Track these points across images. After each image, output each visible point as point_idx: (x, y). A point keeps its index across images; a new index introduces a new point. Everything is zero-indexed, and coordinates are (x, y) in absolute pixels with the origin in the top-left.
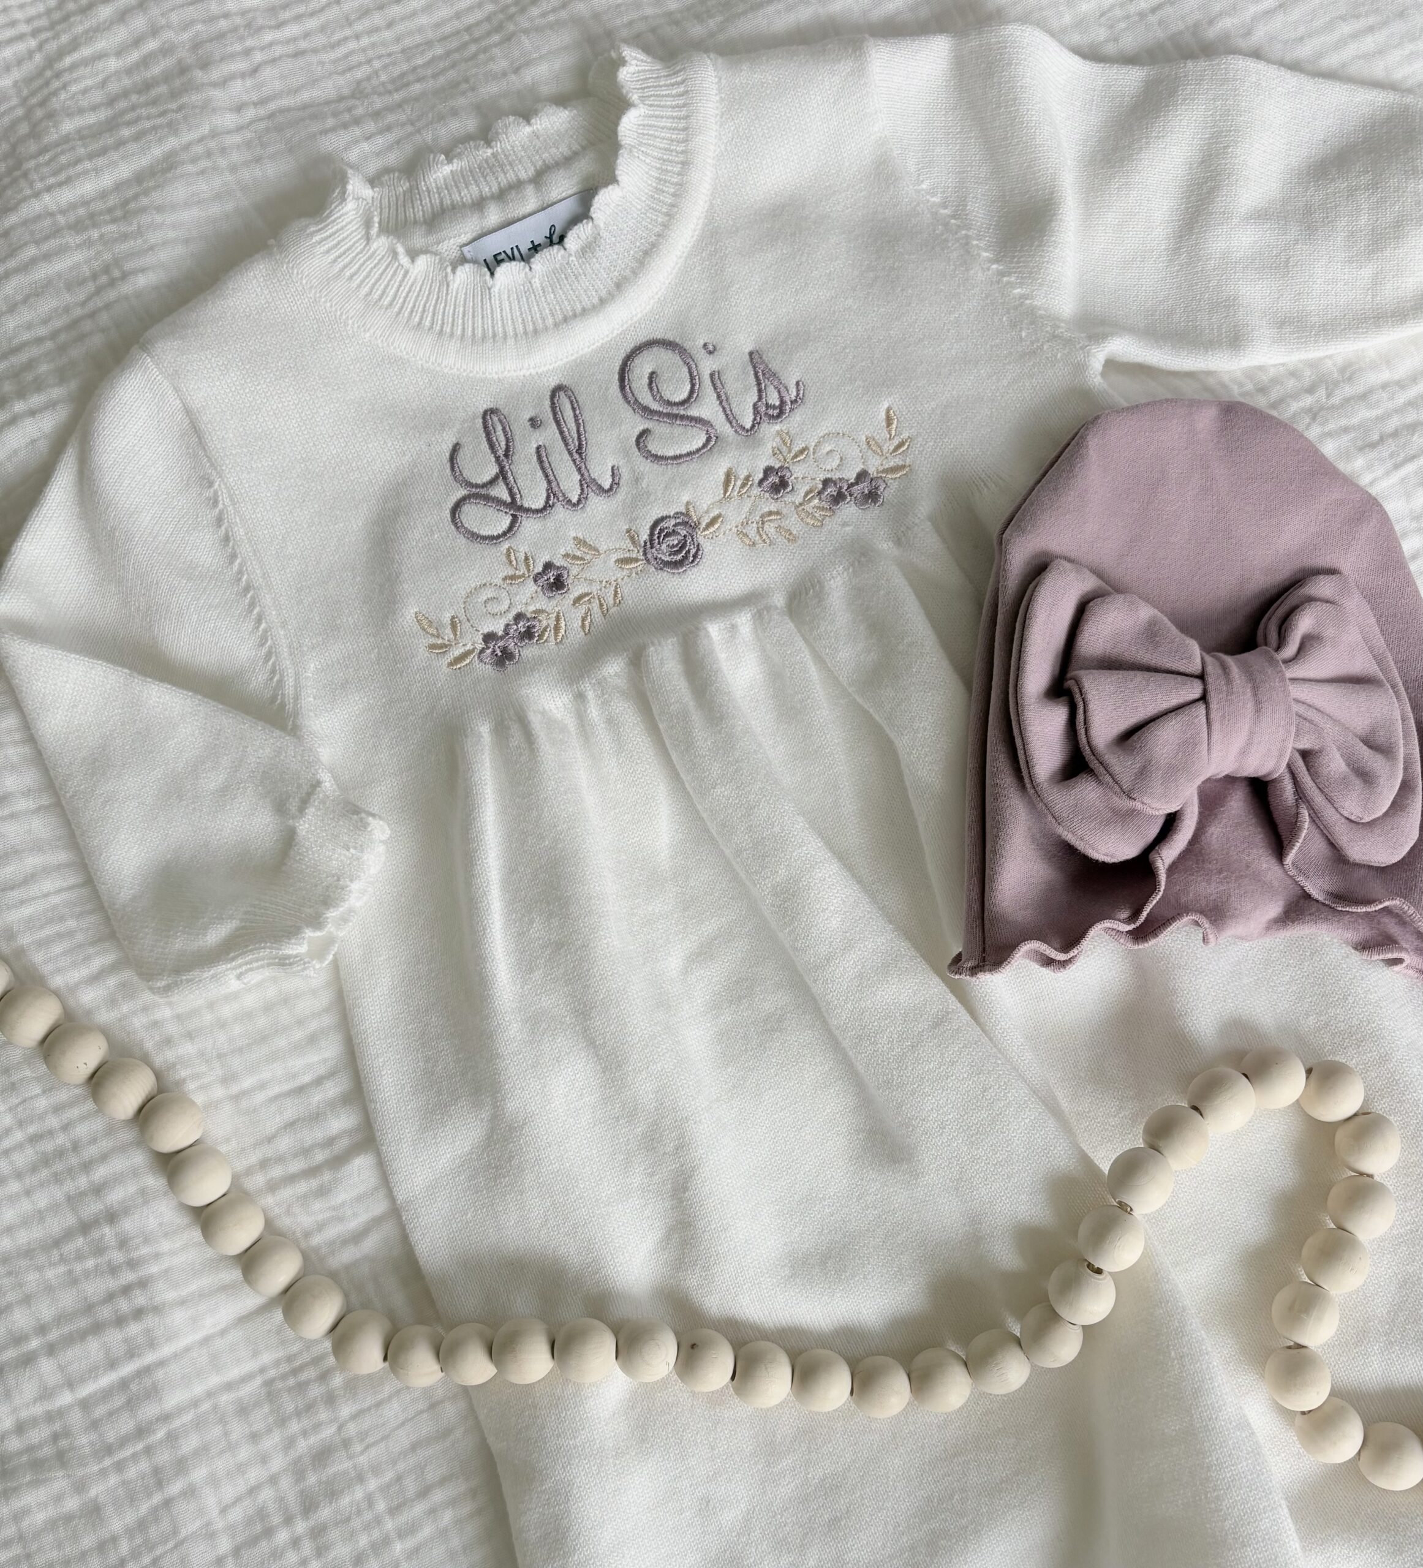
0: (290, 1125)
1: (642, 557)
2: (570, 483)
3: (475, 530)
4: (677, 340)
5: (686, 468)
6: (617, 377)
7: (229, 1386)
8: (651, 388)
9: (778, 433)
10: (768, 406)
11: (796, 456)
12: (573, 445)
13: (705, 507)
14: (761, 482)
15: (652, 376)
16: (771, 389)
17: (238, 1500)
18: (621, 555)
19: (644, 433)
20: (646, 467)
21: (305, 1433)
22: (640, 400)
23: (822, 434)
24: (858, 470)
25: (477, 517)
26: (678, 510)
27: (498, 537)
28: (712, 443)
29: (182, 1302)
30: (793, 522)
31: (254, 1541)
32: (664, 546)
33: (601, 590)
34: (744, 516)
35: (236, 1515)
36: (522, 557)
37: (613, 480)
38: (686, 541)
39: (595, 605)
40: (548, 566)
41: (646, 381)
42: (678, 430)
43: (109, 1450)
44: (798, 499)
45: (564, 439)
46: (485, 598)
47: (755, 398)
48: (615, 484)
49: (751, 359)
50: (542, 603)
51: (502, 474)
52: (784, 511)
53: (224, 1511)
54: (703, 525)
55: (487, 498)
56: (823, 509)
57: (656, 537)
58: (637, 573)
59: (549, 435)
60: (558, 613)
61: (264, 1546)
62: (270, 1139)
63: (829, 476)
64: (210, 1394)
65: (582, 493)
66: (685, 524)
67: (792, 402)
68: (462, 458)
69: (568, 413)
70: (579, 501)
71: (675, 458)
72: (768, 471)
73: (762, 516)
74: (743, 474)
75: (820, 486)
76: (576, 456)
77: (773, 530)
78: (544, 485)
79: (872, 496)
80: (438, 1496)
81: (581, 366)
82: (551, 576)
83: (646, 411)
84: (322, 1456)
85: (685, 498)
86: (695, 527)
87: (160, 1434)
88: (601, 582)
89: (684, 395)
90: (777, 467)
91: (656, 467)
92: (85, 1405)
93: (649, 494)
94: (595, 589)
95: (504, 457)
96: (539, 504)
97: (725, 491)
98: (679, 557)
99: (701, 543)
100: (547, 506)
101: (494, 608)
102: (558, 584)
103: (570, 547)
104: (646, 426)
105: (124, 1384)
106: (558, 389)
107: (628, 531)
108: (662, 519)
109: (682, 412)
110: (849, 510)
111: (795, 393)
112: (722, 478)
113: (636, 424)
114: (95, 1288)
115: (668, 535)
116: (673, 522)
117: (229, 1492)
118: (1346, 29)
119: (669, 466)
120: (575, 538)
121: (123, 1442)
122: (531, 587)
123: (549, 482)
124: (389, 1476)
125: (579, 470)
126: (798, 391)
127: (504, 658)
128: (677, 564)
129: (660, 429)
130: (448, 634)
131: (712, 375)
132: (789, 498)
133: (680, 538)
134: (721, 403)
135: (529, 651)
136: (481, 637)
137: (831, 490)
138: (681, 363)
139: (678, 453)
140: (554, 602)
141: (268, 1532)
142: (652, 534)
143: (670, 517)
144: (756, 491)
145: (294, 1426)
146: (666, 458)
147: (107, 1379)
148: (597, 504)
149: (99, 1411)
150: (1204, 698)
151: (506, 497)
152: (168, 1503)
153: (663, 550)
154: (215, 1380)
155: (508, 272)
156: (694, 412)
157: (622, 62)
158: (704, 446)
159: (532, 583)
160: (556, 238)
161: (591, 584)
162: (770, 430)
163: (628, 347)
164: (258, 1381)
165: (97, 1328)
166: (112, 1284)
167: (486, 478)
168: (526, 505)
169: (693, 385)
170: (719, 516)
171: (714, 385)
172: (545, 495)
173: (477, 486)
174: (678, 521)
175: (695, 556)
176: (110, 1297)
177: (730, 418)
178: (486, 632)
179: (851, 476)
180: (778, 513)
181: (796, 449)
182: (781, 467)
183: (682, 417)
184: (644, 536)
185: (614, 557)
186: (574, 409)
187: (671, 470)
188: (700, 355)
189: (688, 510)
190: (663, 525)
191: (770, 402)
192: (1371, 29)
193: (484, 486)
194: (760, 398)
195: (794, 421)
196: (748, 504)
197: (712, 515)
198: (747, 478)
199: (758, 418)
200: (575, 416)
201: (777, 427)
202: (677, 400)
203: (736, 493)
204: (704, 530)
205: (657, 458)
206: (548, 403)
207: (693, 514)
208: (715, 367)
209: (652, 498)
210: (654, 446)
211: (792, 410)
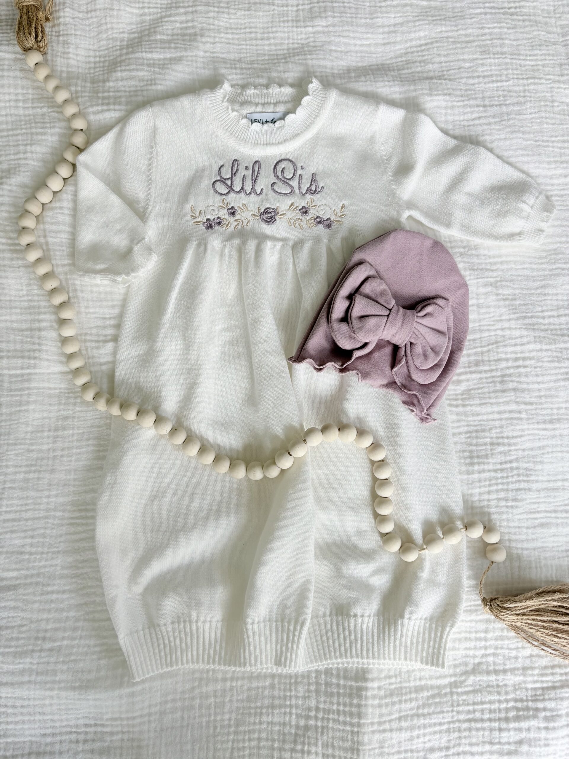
0: (98, 327)
1: (259, 216)
2: (248, 188)
3: (217, 190)
4: (295, 162)
5: (282, 198)
6: (274, 165)
7: (49, 388)
8: (282, 172)
9: (311, 198)
11: (313, 206)
12: (254, 178)
13: (282, 210)
14: (300, 209)
15: (284, 169)
16: (314, 185)
17: (38, 419)
18: (254, 213)
19: (275, 183)
20: (271, 192)
21: (64, 410)
22: (277, 174)
23: (322, 203)
24: (328, 217)
25: (219, 186)
26: (274, 207)
27: (223, 194)
28: (292, 193)
29: (48, 360)
30: (304, 224)
31: (38, 432)
32: (266, 215)
33: (244, 220)
34: (292, 217)
35: (36, 423)
36: (227, 202)
38: (273, 217)
39: (241, 223)
40: (232, 208)
41: (281, 169)
42: (284, 186)
43: (11, 390)
44: (308, 218)
45: (252, 175)
46: (212, 209)
47: (309, 186)
48: (260, 193)
49: (312, 175)
50: (226, 217)
51: (231, 178)
52: (303, 220)
53: (34, 420)
54: (280, 214)
55: (224, 183)
56: (314, 224)
57: (265, 212)
58: (256, 220)
59: (249, 173)
60: (230, 221)
61: (39, 434)
62: (91, 328)
63: (319, 215)
64: (44, 388)
65: (250, 192)
66: (275, 212)
67: (318, 191)
68: (223, 170)
69: (257, 170)
70: (249, 194)
71: (280, 193)
72: (303, 207)
73: (297, 219)
74: (296, 205)
75: (316, 217)
76: (253, 181)
77: (298, 224)
78: (241, 186)
79: (329, 226)
80: (91, 442)
81: (266, 157)
82: (232, 211)
83: (278, 177)
84: (66, 418)
85: (278, 205)
86: (277, 214)
87: (26, 392)
88: (245, 218)
89: (290, 177)
91: (274, 194)
92: (10, 376)
94: (242, 219)
95: (234, 174)
96: (238, 190)
97: (290, 208)
98: (269, 220)
99: (277, 219)
100: (239, 192)
101: (213, 213)
102: (233, 214)
103: (241, 205)
104: (276, 181)
105: (23, 375)
106: (257, 161)
107: (258, 207)
108: (269, 208)
110: (321, 227)
112: (290, 204)
113: (273, 180)
114: (27, 346)
115: (268, 213)
116: (271, 210)
117: (37, 416)
118: (521, 152)
120: (243, 203)
121: (16, 390)
122: (225, 211)
123: (243, 185)
124: (81, 431)
125: (253, 185)
126: (321, 189)
127: (210, 227)
128: (267, 222)
129: (279, 183)
130: (197, 214)
131: (300, 175)
132: (306, 217)
133: (272, 215)
134: (299, 183)
135: (217, 228)
136: (206, 219)
137: (318, 220)
138: (293, 168)
140: (230, 218)
141: (43, 431)
143: (271, 208)
144: (298, 211)
145: (62, 407)
146: (277, 192)
147: (19, 372)
148: (253, 196)
149: (14, 379)
150: (388, 316)
151: (229, 184)
152: (20, 411)
153: (266, 217)
154: (46, 385)
155: (256, 125)
156: (290, 183)
157: (311, 82)
158: (289, 193)
160: (273, 122)
161: (242, 217)
162: (309, 196)
163: (281, 158)
164: (58, 391)
165: (22, 357)
166: (32, 347)
167: (227, 177)
168: (234, 189)
169: (293, 176)
170: (285, 214)
171: (299, 178)
172: (240, 188)
173: (223, 178)
174: (273, 210)
175: (274, 222)
176: (29, 351)
177: (299, 189)
178: (208, 218)
179: (325, 218)
180: (301, 220)
181: (314, 204)
182: (307, 208)
183: (287, 183)
184: (262, 211)
185: (252, 213)
186: (259, 169)
187: (277, 196)
188: (299, 168)
189: (277, 208)
190: (268, 210)
191: (312, 189)
192: (528, 155)
193: (225, 179)
195: (317, 196)
196: (294, 214)
197: (283, 213)
198: (297, 207)
199: (307, 192)
201: (311, 196)
202: (287, 178)
203: (292, 209)
204: (279, 216)
205: (275, 191)
206: (252, 164)
207: (278, 210)
208: (302, 173)
209: (269, 201)
210: (275, 187)
211: (317, 193)
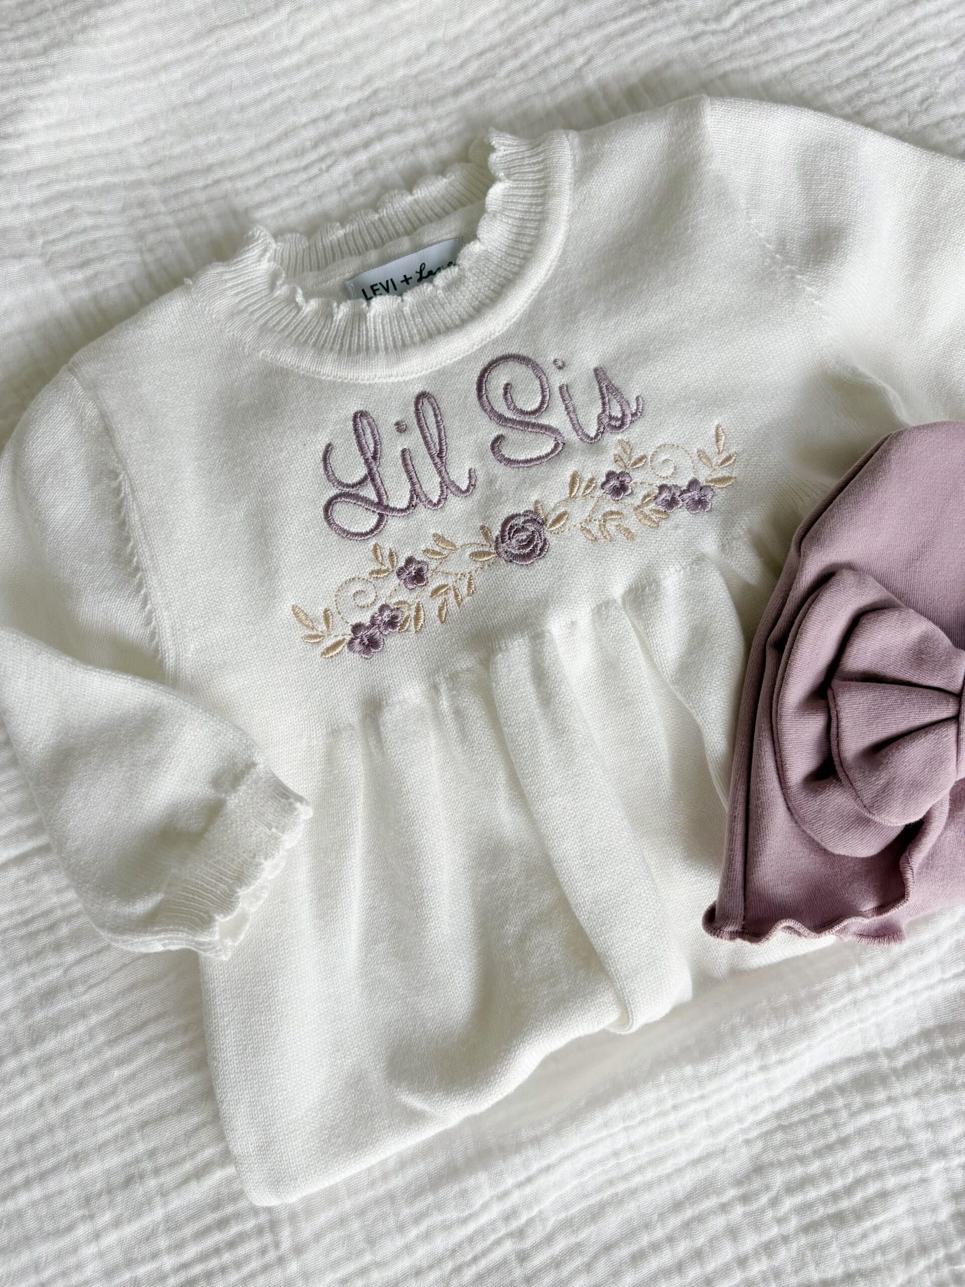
1: (494, 551)
2: (431, 486)
3: (346, 527)
4: (530, 356)
5: (536, 471)
6: (475, 386)
8: (506, 399)
9: (620, 442)
10: (611, 418)
11: (635, 463)
12: (435, 450)
13: (552, 506)
14: (603, 485)
15: (507, 388)
16: (614, 402)
18: (474, 549)
19: (499, 439)
20: (500, 469)
22: (496, 409)
23: (658, 445)
24: (690, 478)
25: (345, 514)
26: (527, 509)
27: (367, 534)
28: (560, 450)
30: (632, 522)
32: (514, 541)
33: (456, 581)
34: (587, 515)
36: (387, 553)
37: (470, 482)
38: (534, 537)
39: (452, 594)
40: (410, 561)
41: (501, 391)
42: (529, 437)
44: (638, 502)
45: (427, 443)
46: (354, 591)
47: (600, 410)
48: (472, 486)
49: (597, 375)
50: (404, 595)
51: (371, 476)
52: (625, 512)
54: (550, 522)
55: (357, 497)
56: (659, 512)
57: (507, 533)
58: (489, 566)
59: (413, 440)
60: (418, 604)
63: (664, 482)
65: (442, 494)
66: (533, 521)
67: (633, 415)
68: (336, 459)
69: (431, 420)
70: (439, 501)
71: (527, 461)
72: (610, 475)
73: (604, 515)
74: (588, 476)
75: (657, 491)
76: (437, 460)
77: (613, 528)
78: (408, 486)
79: (700, 503)
81: (443, 374)
82: (413, 569)
83: (501, 419)
85: (534, 498)
86: (543, 523)
88: (457, 575)
89: (536, 405)
90: (618, 472)
91: (510, 470)
93: (501, 494)
94: (450, 581)
95: (373, 459)
96: (404, 504)
97: (571, 492)
98: (528, 550)
99: (548, 538)
100: (411, 506)
101: (361, 601)
102: (419, 577)
103: (430, 544)
104: (500, 432)
106: (422, 396)
107: (482, 528)
108: (513, 517)
109: (533, 421)
110: (681, 514)
111: (635, 407)
112: (569, 479)
113: (492, 430)
115: (517, 531)
116: (522, 519)
119: (521, 469)
120: (434, 535)
122: (395, 581)
123: (413, 484)
125: (440, 473)
126: (638, 405)
127: (372, 644)
128: (525, 557)
129: (513, 435)
130: (322, 627)
131: (561, 388)
132: (628, 501)
133: (529, 533)
134: (568, 413)
135: (393, 641)
136: (350, 628)
137: (666, 495)
138: (534, 376)
139: (529, 457)
140: (415, 594)
142: (503, 531)
143: (519, 515)
144: (599, 493)
146: (518, 462)
148: (456, 505)
151: (373, 497)
153: (513, 546)
155: (381, 305)
156: (544, 421)
157: (493, 148)
158: (552, 452)
159: (396, 577)
161: (447, 577)
162: (612, 439)
163: (486, 360)
167: (356, 479)
168: (392, 505)
169: (544, 397)
170: (565, 513)
171: (563, 397)
172: (408, 496)
173: (348, 486)
174: (527, 518)
175: (542, 550)
177: (577, 427)
178: (354, 623)
179: (683, 483)
180: (618, 513)
181: (635, 457)
182: (621, 473)
183: (534, 425)
184: (496, 532)
185: (469, 551)
186: (436, 416)
187: (522, 473)
188: (551, 370)
189: (536, 508)
190: (513, 522)
191: (613, 414)
193: (353, 486)
194: (604, 411)
195: (633, 433)
196: (591, 504)
197: (558, 513)
198: (591, 481)
199: (602, 430)
200: (437, 422)
201: (619, 437)
202: (529, 410)
203: (580, 494)
204: (551, 526)
205: (509, 462)
206: (413, 409)
207: (541, 512)
208: (564, 381)
209: (504, 498)
210: (508, 451)
211: (632, 422)
